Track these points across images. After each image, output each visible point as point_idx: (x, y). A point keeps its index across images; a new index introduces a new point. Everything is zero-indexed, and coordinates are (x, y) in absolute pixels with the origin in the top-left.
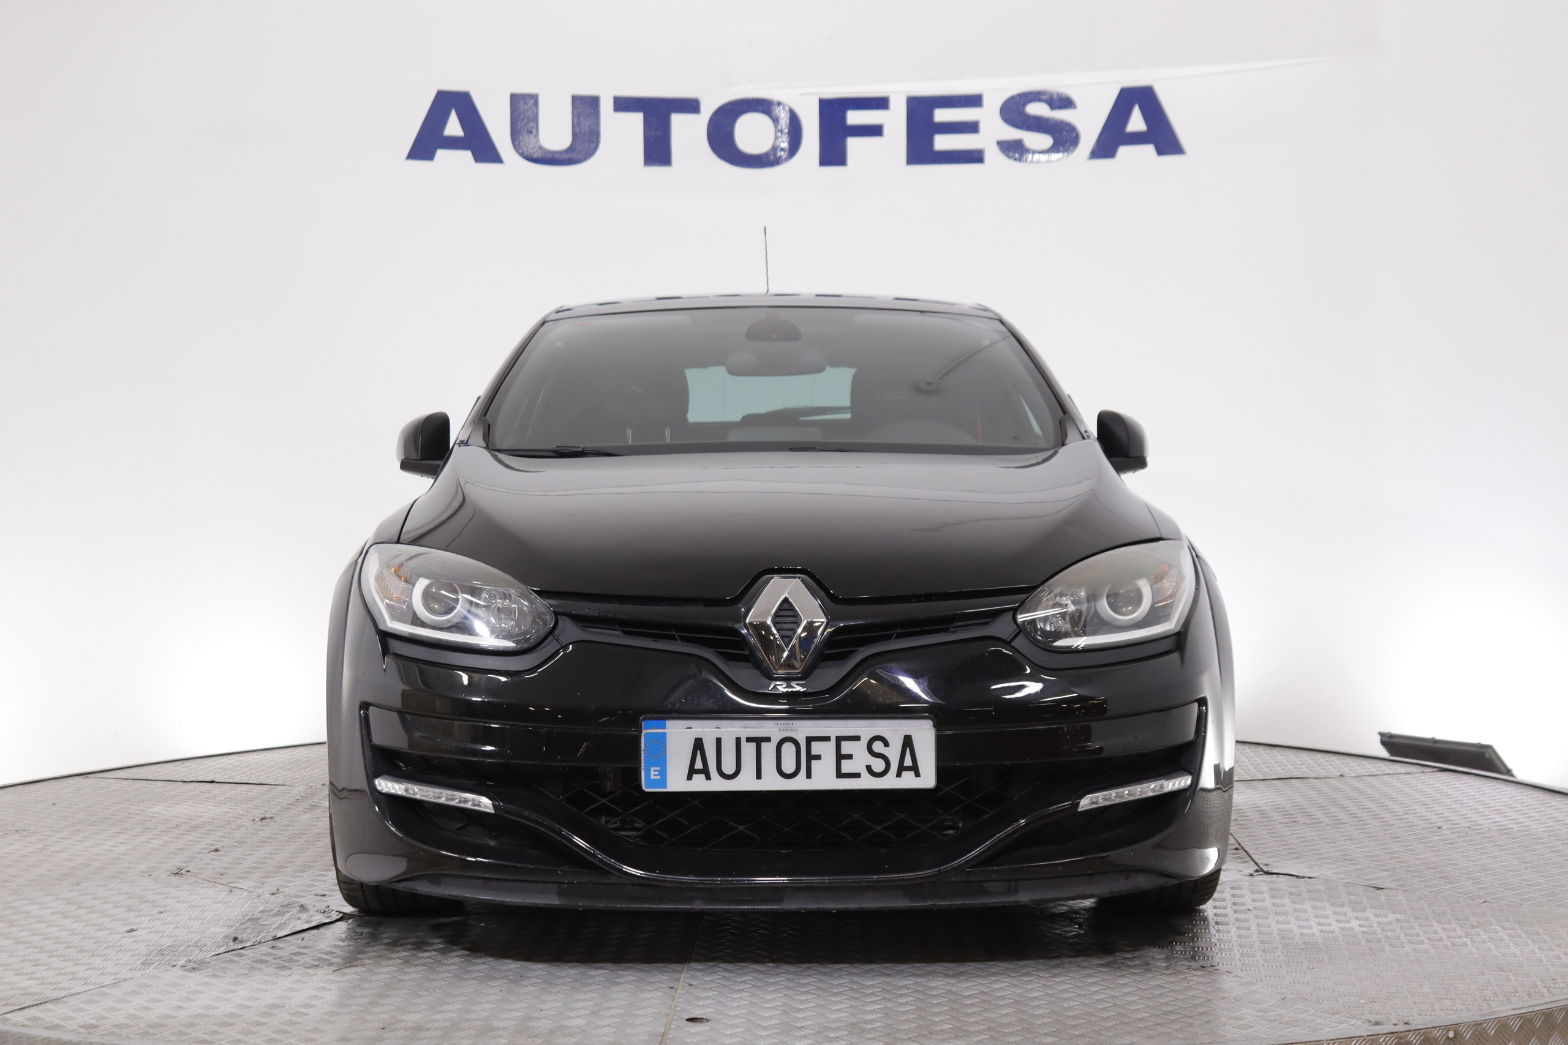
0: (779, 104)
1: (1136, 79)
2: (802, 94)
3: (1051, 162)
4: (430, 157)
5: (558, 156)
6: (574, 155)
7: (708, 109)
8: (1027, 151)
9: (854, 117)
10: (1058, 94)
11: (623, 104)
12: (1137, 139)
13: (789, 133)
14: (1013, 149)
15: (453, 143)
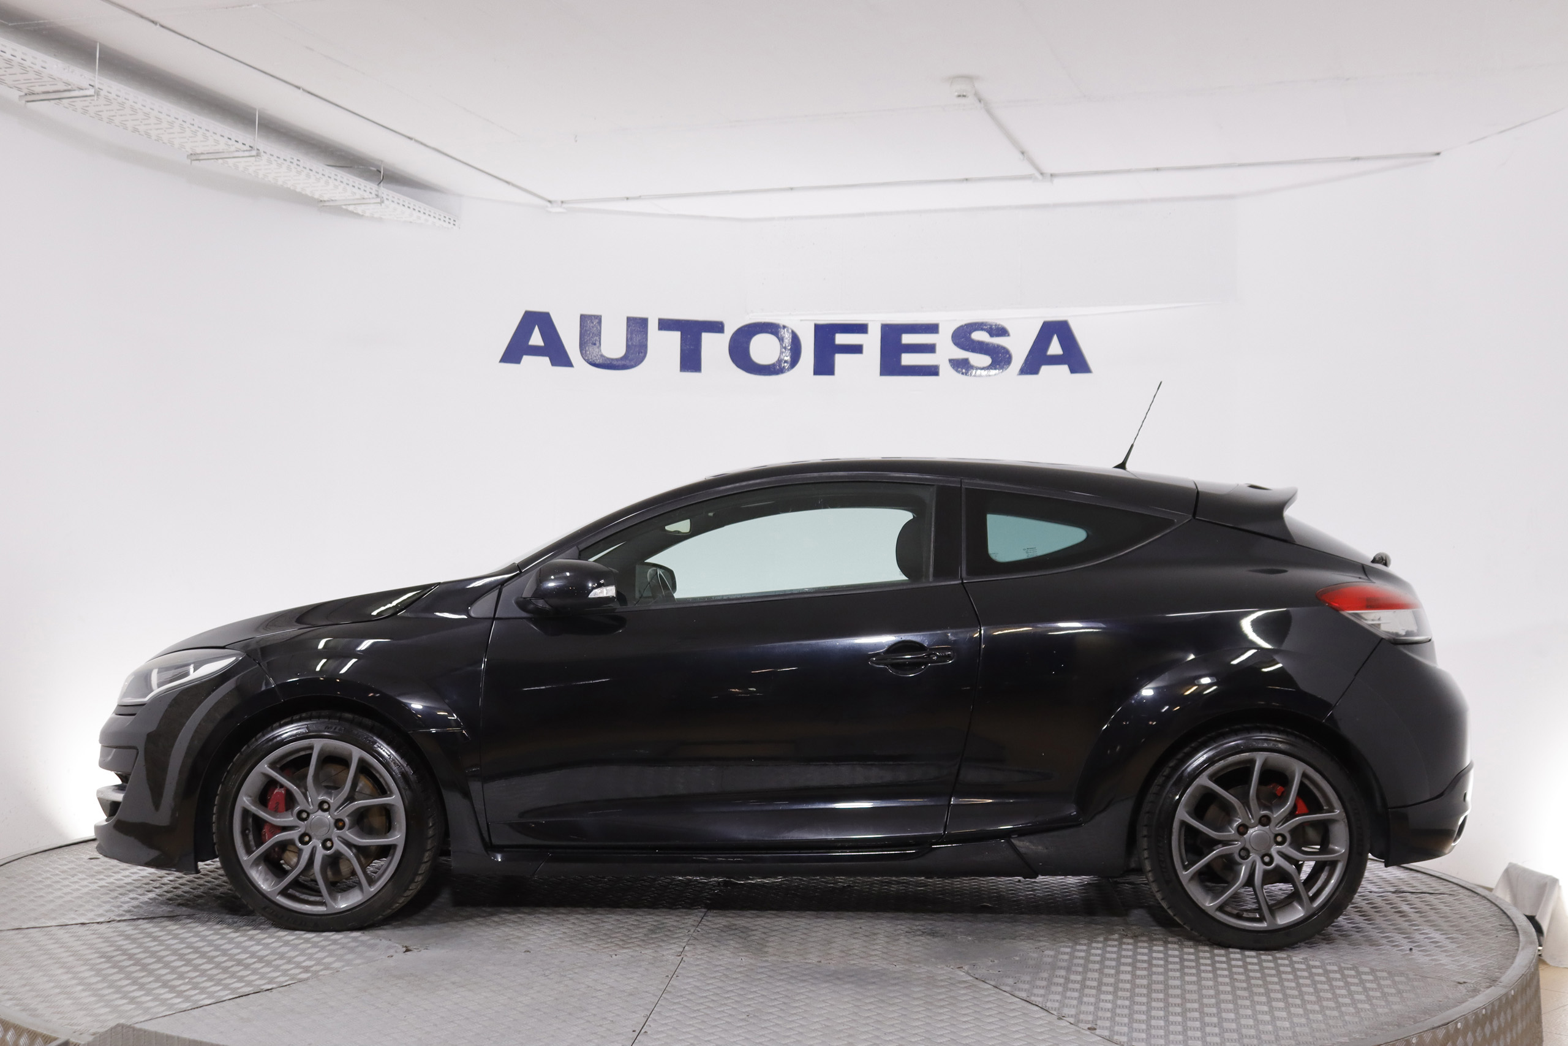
0: (784, 327)
1: (1055, 315)
2: (801, 320)
3: (989, 376)
4: (517, 360)
5: (615, 363)
6: (627, 363)
7: (730, 330)
8: (972, 367)
9: (841, 339)
10: (996, 325)
11: (665, 325)
12: (1055, 360)
13: (791, 349)
14: (962, 366)
15: (536, 351)
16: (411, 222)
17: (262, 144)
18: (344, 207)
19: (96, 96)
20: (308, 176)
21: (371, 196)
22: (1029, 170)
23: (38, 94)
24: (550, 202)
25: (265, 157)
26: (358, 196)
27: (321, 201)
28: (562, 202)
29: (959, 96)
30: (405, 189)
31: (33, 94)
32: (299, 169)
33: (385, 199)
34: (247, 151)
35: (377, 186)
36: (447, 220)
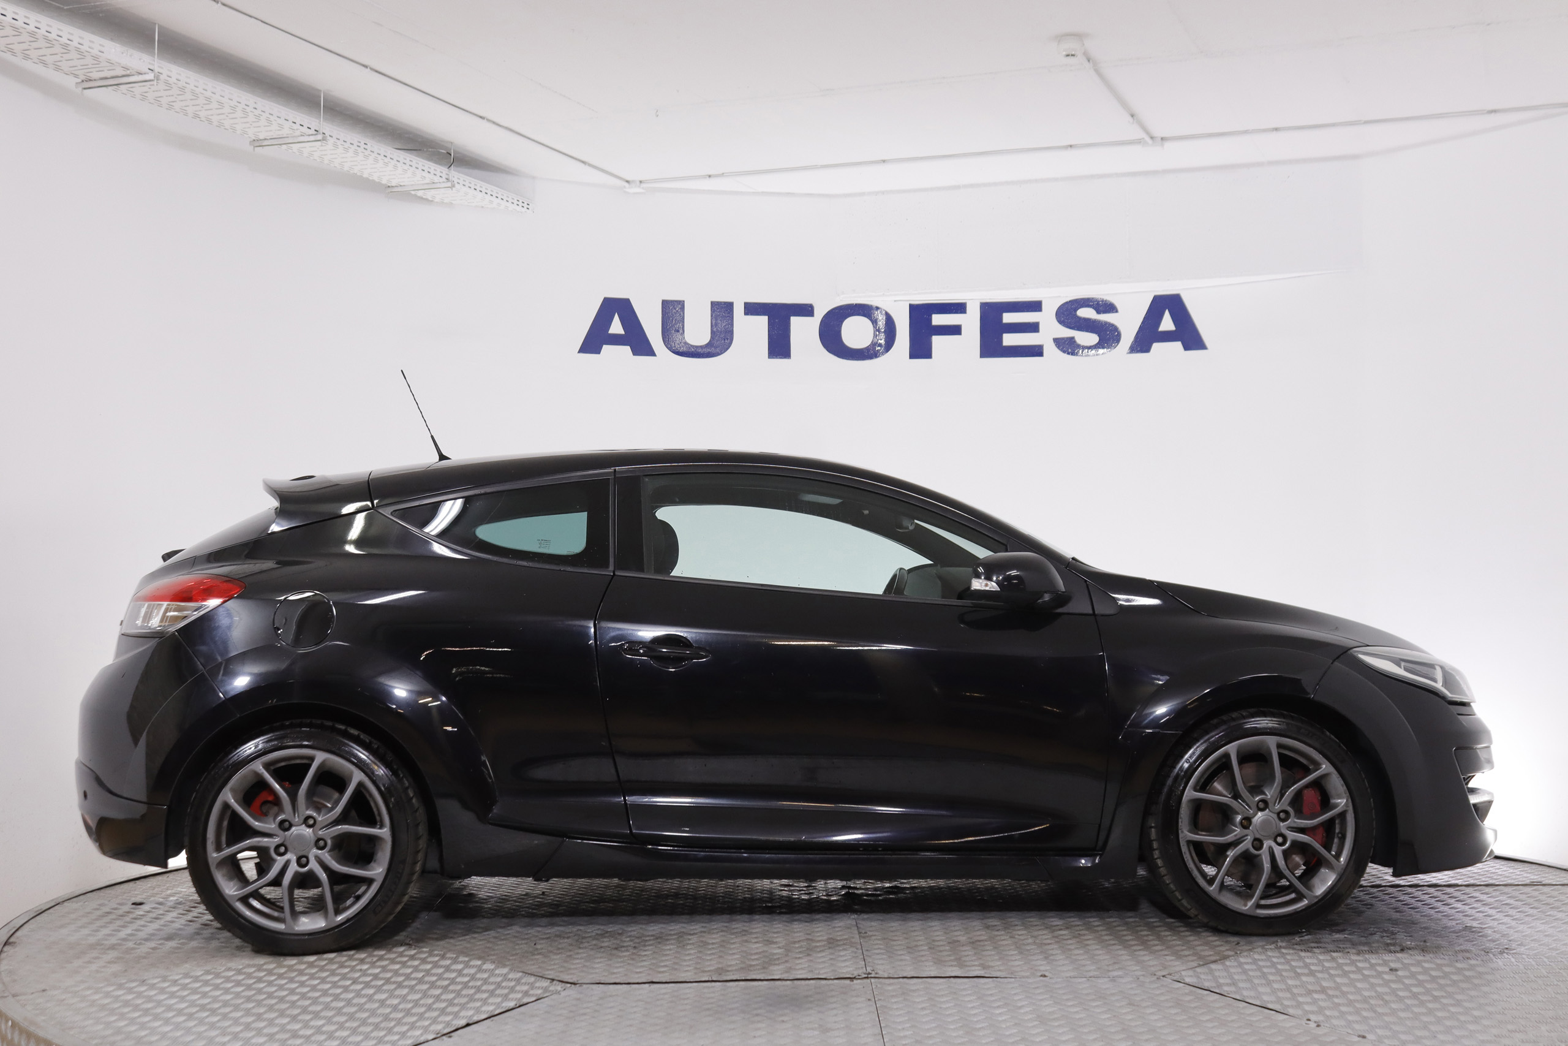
0: (877, 308)
1: (1167, 288)
2: (895, 301)
3: (1097, 355)
4: (597, 350)
5: (700, 350)
6: (712, 350)
7: (820, 313)
8: (1079, 346)
9: (938, 320)
10: (1103, 301)
11: (752, 309)
12: (1167, 337)
13: (885, 332)
14: (1067, 346)
15: (616, 340)
16: (482, 207)
17: (328, 128)
18: (413, 192)
19: (156, 81)
20: (376, 160)
21: (441, 180)
22: (1138, 134)
23: (95, 80)
24: (628, 182)
25: (331, 141)
26: (427, 181)
27: (389, 187)
28: (641, 182)
29: (1068, 55)
30: (476, 172)
31: (90, 80)
32: (367, 153)
33: (456, 182)
34: (312, 135)
35: (447, 170)
36: (520, 204)
